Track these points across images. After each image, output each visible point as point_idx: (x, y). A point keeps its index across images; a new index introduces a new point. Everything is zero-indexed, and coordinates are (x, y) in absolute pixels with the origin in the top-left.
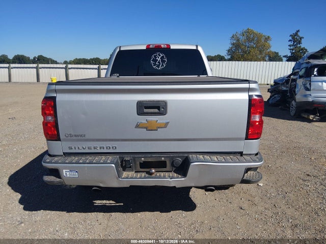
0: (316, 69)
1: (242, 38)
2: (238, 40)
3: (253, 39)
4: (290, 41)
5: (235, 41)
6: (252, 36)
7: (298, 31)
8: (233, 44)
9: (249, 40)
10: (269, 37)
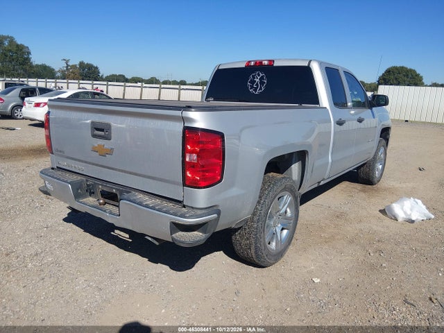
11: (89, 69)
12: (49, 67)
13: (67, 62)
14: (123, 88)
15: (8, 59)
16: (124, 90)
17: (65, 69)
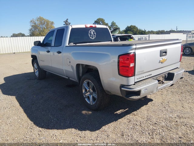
0: (119, 38)
1: (37, 23)
2: (35, 24)
3: (44, 24)
4: (64, 25)
5: (33, 24)
6: (43, 21)
7: (67, 19)
8: (32, 26)
9: (42, 23)
10: (53, 22)
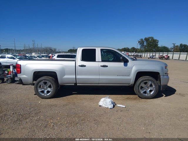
11: (184, 47)
12: (166, 47)
13: (174, 44)
14: (179, 55)
15: (150, 45)
16: (180, 56)
17: (173, 47)
